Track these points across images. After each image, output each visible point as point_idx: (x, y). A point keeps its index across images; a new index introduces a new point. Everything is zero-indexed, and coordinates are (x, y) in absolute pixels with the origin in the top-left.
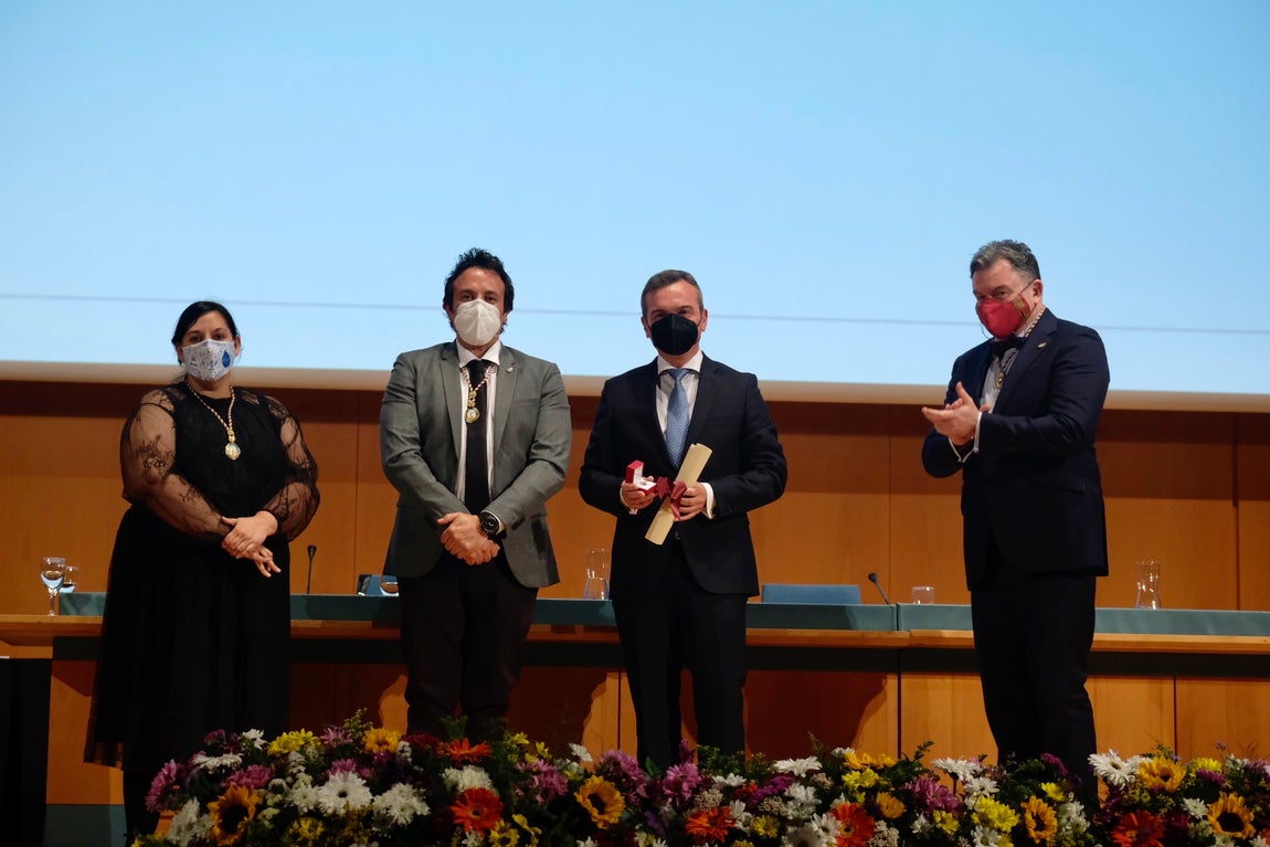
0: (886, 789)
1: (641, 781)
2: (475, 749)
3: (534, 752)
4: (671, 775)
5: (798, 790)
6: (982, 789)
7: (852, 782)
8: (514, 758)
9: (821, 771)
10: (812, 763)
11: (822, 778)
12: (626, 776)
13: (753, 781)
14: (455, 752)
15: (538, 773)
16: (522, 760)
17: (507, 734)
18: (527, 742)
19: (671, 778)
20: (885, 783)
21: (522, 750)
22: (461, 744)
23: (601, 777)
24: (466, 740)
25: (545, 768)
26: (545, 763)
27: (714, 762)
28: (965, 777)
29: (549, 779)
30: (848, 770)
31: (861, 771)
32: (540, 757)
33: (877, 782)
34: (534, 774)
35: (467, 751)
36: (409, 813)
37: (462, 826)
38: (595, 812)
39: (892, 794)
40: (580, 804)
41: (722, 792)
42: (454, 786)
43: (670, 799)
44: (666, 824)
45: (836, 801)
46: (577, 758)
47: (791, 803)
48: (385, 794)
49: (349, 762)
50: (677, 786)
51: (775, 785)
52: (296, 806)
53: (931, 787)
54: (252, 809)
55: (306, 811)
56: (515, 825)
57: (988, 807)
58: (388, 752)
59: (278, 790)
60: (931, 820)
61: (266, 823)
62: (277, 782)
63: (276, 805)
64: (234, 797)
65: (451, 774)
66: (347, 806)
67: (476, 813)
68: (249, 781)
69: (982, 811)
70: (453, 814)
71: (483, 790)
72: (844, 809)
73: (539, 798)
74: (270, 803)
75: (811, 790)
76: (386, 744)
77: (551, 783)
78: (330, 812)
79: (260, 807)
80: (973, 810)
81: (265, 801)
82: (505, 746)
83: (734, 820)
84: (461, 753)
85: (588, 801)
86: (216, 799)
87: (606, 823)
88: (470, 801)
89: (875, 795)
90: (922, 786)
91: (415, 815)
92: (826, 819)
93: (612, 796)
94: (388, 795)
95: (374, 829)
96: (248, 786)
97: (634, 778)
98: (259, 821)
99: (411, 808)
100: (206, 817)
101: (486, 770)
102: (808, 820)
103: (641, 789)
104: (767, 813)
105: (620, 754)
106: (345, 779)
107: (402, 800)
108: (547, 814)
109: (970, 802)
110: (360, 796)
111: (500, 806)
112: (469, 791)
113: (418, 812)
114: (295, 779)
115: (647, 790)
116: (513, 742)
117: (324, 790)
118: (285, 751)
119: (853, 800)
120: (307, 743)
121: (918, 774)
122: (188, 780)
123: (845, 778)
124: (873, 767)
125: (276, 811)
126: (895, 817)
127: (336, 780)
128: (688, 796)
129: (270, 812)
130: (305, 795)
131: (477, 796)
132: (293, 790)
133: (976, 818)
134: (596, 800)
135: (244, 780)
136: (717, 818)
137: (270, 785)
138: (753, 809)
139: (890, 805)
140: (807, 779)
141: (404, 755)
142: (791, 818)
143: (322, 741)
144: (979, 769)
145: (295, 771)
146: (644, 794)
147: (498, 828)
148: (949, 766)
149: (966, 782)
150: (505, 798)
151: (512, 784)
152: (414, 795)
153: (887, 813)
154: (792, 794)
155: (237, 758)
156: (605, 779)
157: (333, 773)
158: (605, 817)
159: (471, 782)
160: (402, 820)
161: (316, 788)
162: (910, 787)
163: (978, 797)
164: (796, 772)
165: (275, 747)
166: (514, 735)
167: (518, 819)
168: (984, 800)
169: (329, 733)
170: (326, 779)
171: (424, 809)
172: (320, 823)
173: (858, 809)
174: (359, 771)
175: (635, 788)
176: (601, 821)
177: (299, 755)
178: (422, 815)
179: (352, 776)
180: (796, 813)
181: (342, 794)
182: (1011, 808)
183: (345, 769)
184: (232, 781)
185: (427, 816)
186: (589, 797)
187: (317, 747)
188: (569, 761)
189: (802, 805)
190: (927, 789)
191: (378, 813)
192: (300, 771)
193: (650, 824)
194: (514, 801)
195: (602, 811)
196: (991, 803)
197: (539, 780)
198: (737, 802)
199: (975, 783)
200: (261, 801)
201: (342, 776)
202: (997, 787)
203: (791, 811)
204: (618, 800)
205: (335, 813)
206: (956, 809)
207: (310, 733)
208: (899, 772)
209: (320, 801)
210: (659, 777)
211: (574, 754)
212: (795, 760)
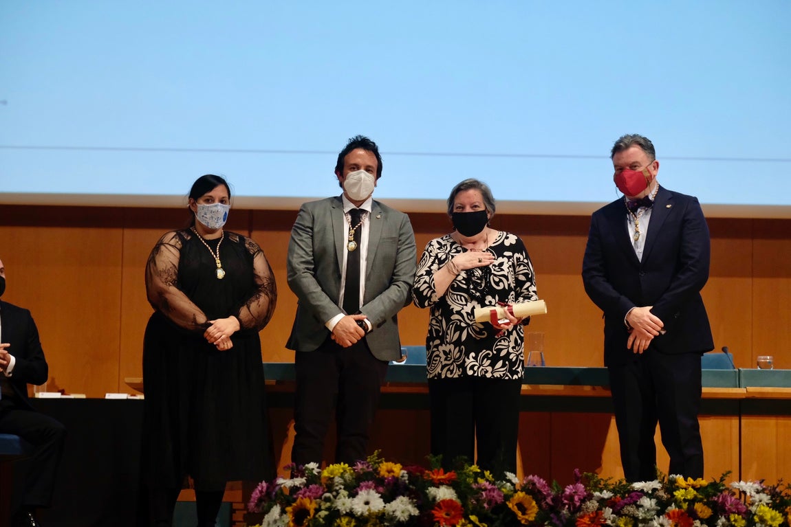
0: (700, 501)
1: (549, 495)
2: (447, 475)
3: (483, 476)
4: (568, 491)
5: (646, 501)
6: (760, 501)
7: (680, 496)
8: (471, 480)
9: (662, 489)
10: (656, 484)
11: (661, 493)
12: (540, 492)
13: (619, 495)
14: (435, 477)
15: (485, 490)
16: (476, 481)
18: (479, 471)
19: (568, 493)
20: (701, 496)
21: (476, 474)
22: (439, 471)
23: (524, 493)
25: (489, 487)
26: (490, 483)
27: (594, 483)
28: (750, 493)
29: (492, 493)
30: (678, 488)
31: (686, 489)
32: (487, 480)
33: (695, 496)
34: (483, 490)
35: (443, 477)
36: (406, 514)
37: (438, 522)
38: (519, 514)
39: (705, 504)
40: (510, 509)
41: (598, 502)
42: (434, 498)
43: (567, 506)
44: (564, 521)
45: (669, 508)
46: (509, 481)
47: (641, 509)
48: (392, 503)
49: (370, 483)
50: (571, 497)
51: (631, 497)
52: (339, 510)
53: (729, 499)
54: (312, 512)
55: (344, 512)
56: (471, 522)
57: (764, 512)
58: (393, 476)
59: (327, 500)
60: (728, 519)
61: (321, 520)
62: (328, 495)
63: (327, 509)
64: (301, 504)
65: (432, 491)
66: (369, 510)
67: (447, 514)
68: (310, 494)
69: (761, 514)
70: (433, 515)
71: (451, 501)
72: (674, 513)
73: (485, 505)
74: (323, 507)
75: (654, 501)
76: (393, 471)
77: (493, 497)
78: (359, 514)
79: (318, 510)
80: (755, 514)
81: (320, 506)
82: (465, 473)
83: (606, 520)
84: (439, 477)
85: (515, 507)
86: (291, 505)
87: (527, 520)
88: (443, 508)
89: (694, 505)
90: (723, 498)
91: (410, 515)
92: (662, 519)
93: (531, 504)
94: (394, 504)
95: (386, 524)
96: (310, 497)
97: (545, 493)
98: (317, 518)
99: (408, 511)
100: (285, 515)
101: (454, 489)
102: (651, 520)
103: (549, 500)
104: (626, 515)
105: (536, 479)
106: (368, 494)
107: (402, 507)
108: (490, 515)
109: (753, 509)
110: (377, 504)
111: (462, 510)
112: (443, 501)
113: (412, 514)
114: (338, 494)
115: (553, 500)
116: (470, 471)
117: (356, 500)
118: (332, 476)
119: (680, 507)
120: (345, 471)
121: (721, 491)
122: (274, 493)
123: (675, 493)
124: (694, 487)
125: (326, 513)
126: (706, 517)
127: (363, 495)
128: (578, 504)
129: (323, 513)
130: (344, 503)
131: (447, 504)
132: (337, 500)
133: (756, 519)
134: (521, 506)
135: (308, 494)
136: (594, 518)
137: (323, 497)
138: (618, 512)
139: (702, 510)
140: (652, 494)
141: (403, 479)
142: (641, 518)
143: (354, 470)
144: (760, 488)
145: (337, 488)
146: (551, 503)
147: (460, 523)
148: (742, 487)
149: (751, 496)
150: (464, 505)
151: (469, 497)
152: (410, 503)
153: (700, 515)
154: (642, 503)
155: (304, 480)
156: (526, 494)
157: (361, 490)
158: (526, 517)
159: (444, 495)
160: (402, 519)
161: (351, 499)
162: (716, 499)
163: (758, 505)
164: (645, 490)
165: (325, 473)
166: (471, 466)
167: (473, 518)
168: (762, 508)
169: (357, 465)
170: (357, 494)
171: (415, 512)
172: (353, 520)
173: (682, 514)
174: (376, 488)
175: (545, 499)
176: (523, 519)
177: (340, 479)
178: (414, 516)
179: (372, 492)
180: (644, 515)
181: (367, 503)
182: (779, 512)
183: (368, 487)
184: (300, 494)
185: (418, 516)
186: (517, 505)
187: (351, 474)
188: (504, 482)
189: (648, 510)
190: (727, 500)
191: (388, 514)
192: (341, 489)
193: (554, 521)
194: (470, 507)
195: (524, 514)
196: (767, 509)
197: (486, 495)
198: (607, 508)
199: (757, 497)
200: (317, 507)
201: (366, 492)
202: (771, 499)
203: (641, 514)
204: (534, 506)
205: (362, 515)
206: (745, 513)
207: (347, 465)
208: (710, 490)
209: (353, 507)
210: (560, 492)
211: (507, 478)
212: (646, 482)
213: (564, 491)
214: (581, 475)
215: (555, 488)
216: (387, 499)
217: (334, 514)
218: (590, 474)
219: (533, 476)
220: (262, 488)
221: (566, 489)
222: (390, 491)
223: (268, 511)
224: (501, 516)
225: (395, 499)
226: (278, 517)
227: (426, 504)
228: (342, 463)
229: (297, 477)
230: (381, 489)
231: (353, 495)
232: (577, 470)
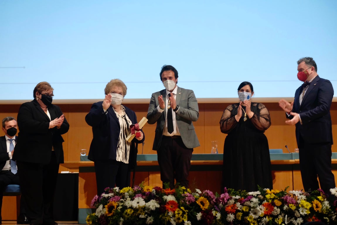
0: (277, 199)
2: (171, 191)
3: (187, 191)
5: (254, 199)
6: (302, 198)
7: (268, 197)
8: (181, 193)
9: (260, 194)
10: (258, 192)
11: (260, 196)
12: (210, 197)
13: (243, 197)
14: (166, 192)
15: (187, 196)
16: (184, 193)
17: (180, 187)
18: (185, 189)
20: (277, 197)
21: (184, 190)
22: (168, 189)
23: (203, 197)
25: (189, 195)
27: (233, 193)
28: (297, 195)
29: (190, 198)
30: (267, 194)
31: (271, 194)
32: (188, 192)
33: (275, 197)
34: (186, 197)
35: (170, 191)
36: (154, 207)
37: (168, 210)
38: (201, 206)
39: (279, 200)
40: (197, 204)
41: (234, 200)
42: (166, 200)
43: (221, 203)
44: (220, 208)
45: (264, 202)
46: (197, 193)
47: (252, 203)
48: (148, 202)
49: (140, 194)
50: (223, 199)
51: (248, 198)
52: (126, 206)
53: (288, 198)
54: (115, 207)
55: (129, 207)
56: (181, 210)
57: (303, 203)
58: (149, 192)
59: (122, 202)
60: (288, 206)
61: (119, 210)
62: (122, 200)
63: (121, 206)
64: (111, 204)
65: (165, 197)
66: (139, 206)
67: (171, 207)
68: (115, 200)
69: (302, 204)
70: (166, 207)
71: (173, 201)
72: (266, 204)
73: (187, 203)
74: (120, 205)
75: (257, 199)
76: (149, 190)
77: (191, 199)
78: (135, 207)
79: (118, 206)
80: (299, 204)
81: (119, 205)
82: (179, 190)
83: (237, 207)
84: (168, 192)
85: (200, 203)
86: (107, 204)
87: (204, 209)
88: (170, 204)
89: (274, 200)
90: (286, 198)
91: (156, 207)
92: (261, 207)
93: (206, 202)
94: (149, 203)
95: (146, 211)
96: (115, 201)
97: (212, 197)
98: (117, 210)
99: (155, 206)
100: (104, 209)
101: (174, 196)
102: (256, 207)
103: (214, 200)
104: (246, 205)
105: (208, 191)
106: (139, 199)
107: (153, 204)
108: (189, 206)
109: (299, 202)
110: (142, 203)
111: (178, 205)
112: (170, 201)
113: (157, 207)
114: (126, 199)
115: (216, 200)
116: (181, 189)
117: (133, 202)
118: (124, 192)
119: (268, 202)
120: (130, 190)
121: (285, 195)
122: (100, 200)
123: (266, 196)
124: (274, 193)
125: (121, 207)
126: (279, 206)
127: (136, 199)
128: (226, 201)
129: (120, 207)
130: (128, 203)
131: (172, 203)
132: (126, 202)
133: (300, 206)
134: (202, 203)
135: (114, 200)
136: (233, 207)
137: (120, 201)
138: (242, 204)
139: (278, 203)
140: (257, 197)
141: (153, 192)
142: (252, 206)
143: (133, 189)
144: (301, 193)
145: (126, 197)
146: (215, 201)
147: (177, 210)
148: (294, 193)
149: (298, 197)
150: (179, 203)
151: (181, 199)
152: (156, 202)
153: (277, 205)
154: (252, 200)
155: (113, 194)
157: (136, 198)
158: (204, 207)
159: (170, 199)
160: (153, 209)
161: (131, 201)
162: (283, 198)
163: (301, 200)
164: (254, 195)
165: (122, 191)
166: (182, 187)
167: (182, 208)
168: (302, 201)
169: (135, 188)
170: (134, 199)
171: (158, 206)
172: (133, 210)
173: (269, 204)
174: (142, 197)
175: (212, 200)
176: (203, 208)
177: (127, 193)
178: (158, 208)
179: (140, 198)
180: (253, 205)
181: (138, 203)
182: (310, 203)
183: (139, 196)
184: (111, 200)
185: (159, 208)
186: (200, 202)
187: (132, 191)
188: (196, 193)
189: (255, 203)
190: (287, 198)
191: (147, 207)
192: (127, 197)
193: (216, 209)
194: (181, 203)
195: (203, 206)
196: (304, 201)
197: (188, 198)
198: (238, 203)
199: (300, 197)
200: (118, 205)
201: (138, 198)
202: (306, 197)
203: (252, 205)
204: (207, 203)
205: (136, 208)
206: (295, 203)
207: (130, 188)
208: (280, 194)
209: (132, 204)
210: (219, 197)
211: (197, 191)
212: (254, 192)
213: (220, 196)
214: (227, 190)
215: (217, 195)
216: (147, 201)
217: (125, 208)
219: (207, 190)
220: (96, 198)
221: (221, 196)
222: (148, 197)
223: (98, 207)
224: (194, 207)
225: (150, 201)
226: (102, 210)
227: (163, 203)
228: (129, 187)
229: (110, 193)
230: (144, 197)
231: (132, 199)
232: (225, 188)
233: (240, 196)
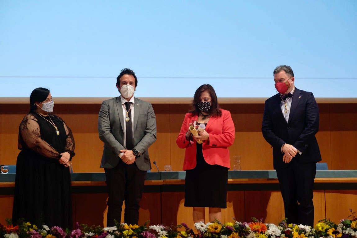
0: (135, 235)
1: (64, 235)
2: (14, 228)
3: (32, 228)
4: (73, 233)
5: (109, 236)
6: (163, 234)
7: (125, 233)
8: (26, 230)
9: (117, 230)
10: (115, 228)
11: (117, 232)
12: (60, 234)
13: (97, 234)
14: (8, 229)
15: (33, 234)
16: (29, 230)
17: (24, 223)
18: (30, 225)
19: (73, 234)
20: (135, 233)
21: (29, 227)
22: (11, 226)
23: (51, 235)
24: (12, 225)
25: (35, 233)
26: (35, 231)
27: (86, 229)
28: (158, 231)
29: (36, 236)
30: (125, 230)
31: (128, 230)
32: (34, 229)
33: (133, 233)
34: (32, 234)
35: (12, 229)
39: (137, 236)
46: (45, 229)
50: (74, 236)
51: (103, 235)
53: (148, 234)
65: (7, 236)
75: (113, 236)
82: (23, 226)
84: (10, 229)
90: (146, 234)
97: (62, 235)
101: (18, 234)
105: (58, 228)
115: (66, 237)
116: (26, 225)
121: (145, 230)
123: (123, 232)
124: (132, 229)
140: (113, 233)
144: (163, 228)
148: (154, 228)
156: (53, 235)
162: (142, 234)
163: (161, 236)
164: (110, 231)
166: (26, 223)
175: (62, 237)
188: (43, 230)
190: (147, 235)
197: (33, 236)
199: (161, 232)
202: (168, 233)
208: (139, 230)
210: (69, 234)
211: (44, 228)
212: (110, 227)
213: (71, 233)
214: (79, 225)
215: (67, 231)
218: (84, 224)
219: (56, 227)
221: (72, 232)
232: (77, 223)
233: (94, 232)
